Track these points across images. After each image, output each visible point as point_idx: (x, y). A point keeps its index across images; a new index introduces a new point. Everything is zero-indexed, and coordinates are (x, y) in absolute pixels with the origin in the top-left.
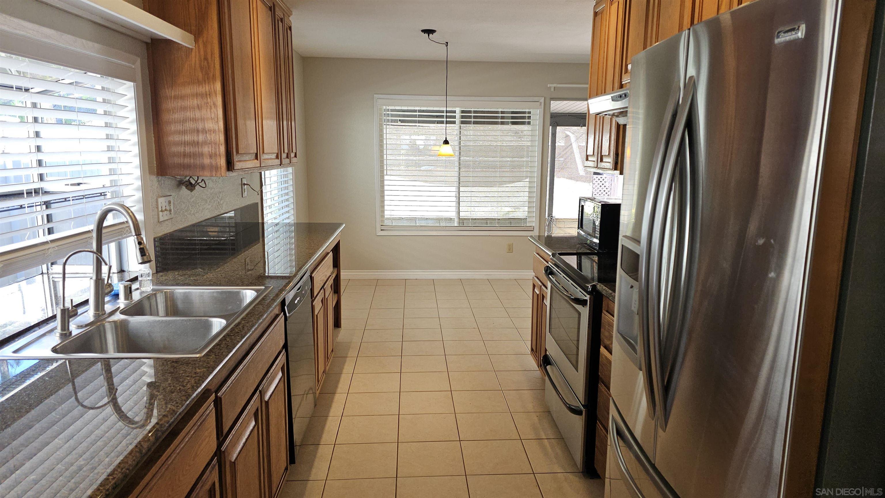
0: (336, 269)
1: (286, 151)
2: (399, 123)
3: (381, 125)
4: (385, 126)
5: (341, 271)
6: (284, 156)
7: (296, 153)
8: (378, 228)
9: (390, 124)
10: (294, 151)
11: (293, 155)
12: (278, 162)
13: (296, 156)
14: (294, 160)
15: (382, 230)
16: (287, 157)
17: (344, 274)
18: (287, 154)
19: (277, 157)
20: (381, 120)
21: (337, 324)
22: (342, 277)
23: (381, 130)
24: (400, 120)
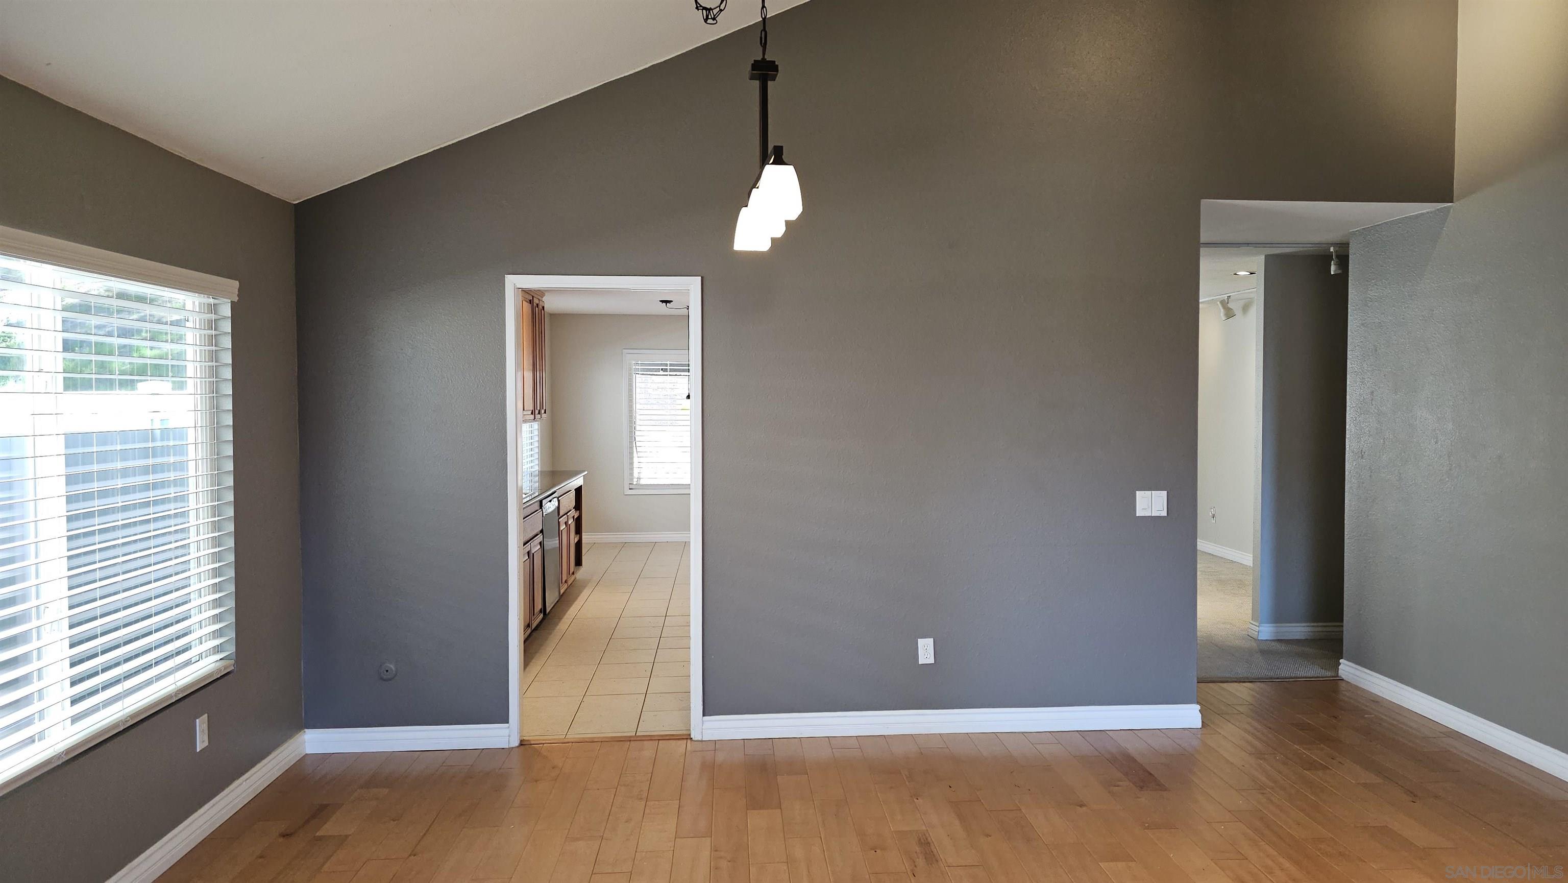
0: (578, 536)
1: (538, 409)
2: (661, 373)
3: (630, 375)
4: (634, 375)
5: (583, 534)
6: (537, 412)
7: (545, 410)
8: (627, 487)
9: (640, 373)
10: (544, 408)
11: (543, 411)
12: (532, 417)
13: (545, 412)
14: (544, 416)
15: (630, 489)
16: (539, 413)
17: (585, 537)
18: (539, 411)
19: (532, 413)
20: (630, 369)
21: (579, 562)
22: (584, 541)
23: (630, 380)
24: (662, 369)
